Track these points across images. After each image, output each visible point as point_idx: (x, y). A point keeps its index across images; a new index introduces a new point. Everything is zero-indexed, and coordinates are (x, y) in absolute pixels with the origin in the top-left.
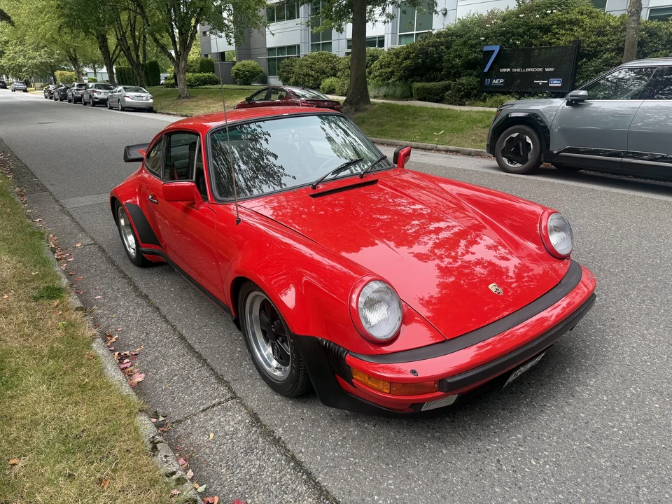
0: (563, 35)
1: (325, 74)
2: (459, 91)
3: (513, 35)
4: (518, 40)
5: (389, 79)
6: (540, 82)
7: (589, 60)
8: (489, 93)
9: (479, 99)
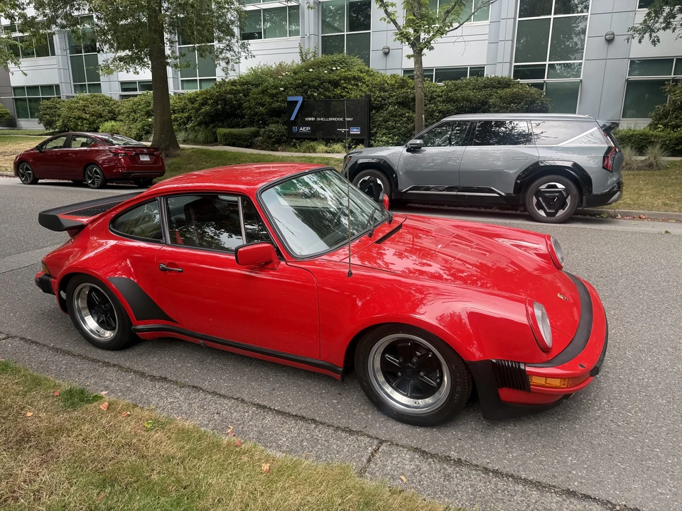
0: (351, 89)
1: (102, 117)
2: (270, 137)
3: (310, 87)
4: (315, 92)
5: (185, 124)
6: (343, 130)
7: (377, 112)
8: (297, 139)
9: (289, 144)
